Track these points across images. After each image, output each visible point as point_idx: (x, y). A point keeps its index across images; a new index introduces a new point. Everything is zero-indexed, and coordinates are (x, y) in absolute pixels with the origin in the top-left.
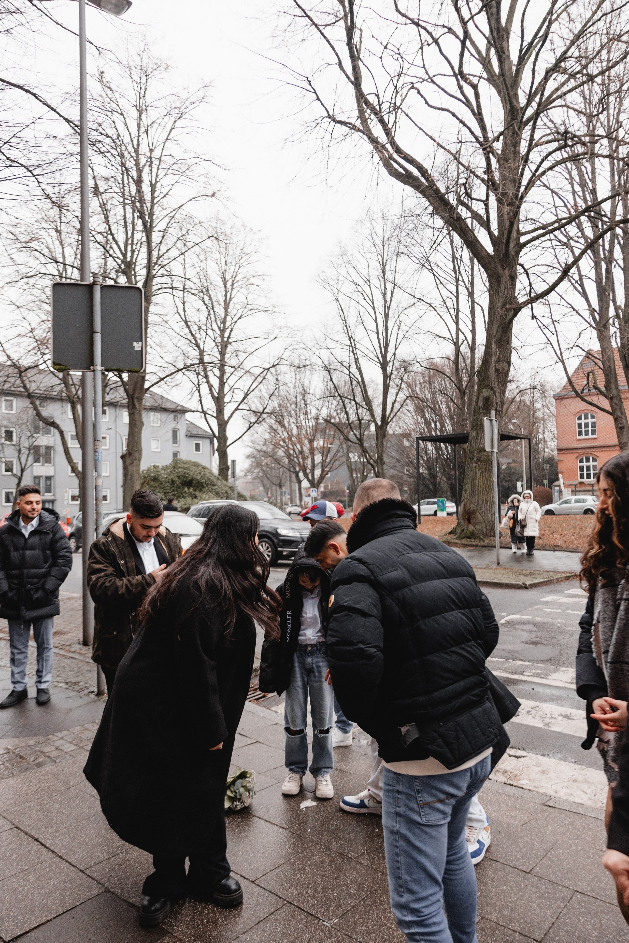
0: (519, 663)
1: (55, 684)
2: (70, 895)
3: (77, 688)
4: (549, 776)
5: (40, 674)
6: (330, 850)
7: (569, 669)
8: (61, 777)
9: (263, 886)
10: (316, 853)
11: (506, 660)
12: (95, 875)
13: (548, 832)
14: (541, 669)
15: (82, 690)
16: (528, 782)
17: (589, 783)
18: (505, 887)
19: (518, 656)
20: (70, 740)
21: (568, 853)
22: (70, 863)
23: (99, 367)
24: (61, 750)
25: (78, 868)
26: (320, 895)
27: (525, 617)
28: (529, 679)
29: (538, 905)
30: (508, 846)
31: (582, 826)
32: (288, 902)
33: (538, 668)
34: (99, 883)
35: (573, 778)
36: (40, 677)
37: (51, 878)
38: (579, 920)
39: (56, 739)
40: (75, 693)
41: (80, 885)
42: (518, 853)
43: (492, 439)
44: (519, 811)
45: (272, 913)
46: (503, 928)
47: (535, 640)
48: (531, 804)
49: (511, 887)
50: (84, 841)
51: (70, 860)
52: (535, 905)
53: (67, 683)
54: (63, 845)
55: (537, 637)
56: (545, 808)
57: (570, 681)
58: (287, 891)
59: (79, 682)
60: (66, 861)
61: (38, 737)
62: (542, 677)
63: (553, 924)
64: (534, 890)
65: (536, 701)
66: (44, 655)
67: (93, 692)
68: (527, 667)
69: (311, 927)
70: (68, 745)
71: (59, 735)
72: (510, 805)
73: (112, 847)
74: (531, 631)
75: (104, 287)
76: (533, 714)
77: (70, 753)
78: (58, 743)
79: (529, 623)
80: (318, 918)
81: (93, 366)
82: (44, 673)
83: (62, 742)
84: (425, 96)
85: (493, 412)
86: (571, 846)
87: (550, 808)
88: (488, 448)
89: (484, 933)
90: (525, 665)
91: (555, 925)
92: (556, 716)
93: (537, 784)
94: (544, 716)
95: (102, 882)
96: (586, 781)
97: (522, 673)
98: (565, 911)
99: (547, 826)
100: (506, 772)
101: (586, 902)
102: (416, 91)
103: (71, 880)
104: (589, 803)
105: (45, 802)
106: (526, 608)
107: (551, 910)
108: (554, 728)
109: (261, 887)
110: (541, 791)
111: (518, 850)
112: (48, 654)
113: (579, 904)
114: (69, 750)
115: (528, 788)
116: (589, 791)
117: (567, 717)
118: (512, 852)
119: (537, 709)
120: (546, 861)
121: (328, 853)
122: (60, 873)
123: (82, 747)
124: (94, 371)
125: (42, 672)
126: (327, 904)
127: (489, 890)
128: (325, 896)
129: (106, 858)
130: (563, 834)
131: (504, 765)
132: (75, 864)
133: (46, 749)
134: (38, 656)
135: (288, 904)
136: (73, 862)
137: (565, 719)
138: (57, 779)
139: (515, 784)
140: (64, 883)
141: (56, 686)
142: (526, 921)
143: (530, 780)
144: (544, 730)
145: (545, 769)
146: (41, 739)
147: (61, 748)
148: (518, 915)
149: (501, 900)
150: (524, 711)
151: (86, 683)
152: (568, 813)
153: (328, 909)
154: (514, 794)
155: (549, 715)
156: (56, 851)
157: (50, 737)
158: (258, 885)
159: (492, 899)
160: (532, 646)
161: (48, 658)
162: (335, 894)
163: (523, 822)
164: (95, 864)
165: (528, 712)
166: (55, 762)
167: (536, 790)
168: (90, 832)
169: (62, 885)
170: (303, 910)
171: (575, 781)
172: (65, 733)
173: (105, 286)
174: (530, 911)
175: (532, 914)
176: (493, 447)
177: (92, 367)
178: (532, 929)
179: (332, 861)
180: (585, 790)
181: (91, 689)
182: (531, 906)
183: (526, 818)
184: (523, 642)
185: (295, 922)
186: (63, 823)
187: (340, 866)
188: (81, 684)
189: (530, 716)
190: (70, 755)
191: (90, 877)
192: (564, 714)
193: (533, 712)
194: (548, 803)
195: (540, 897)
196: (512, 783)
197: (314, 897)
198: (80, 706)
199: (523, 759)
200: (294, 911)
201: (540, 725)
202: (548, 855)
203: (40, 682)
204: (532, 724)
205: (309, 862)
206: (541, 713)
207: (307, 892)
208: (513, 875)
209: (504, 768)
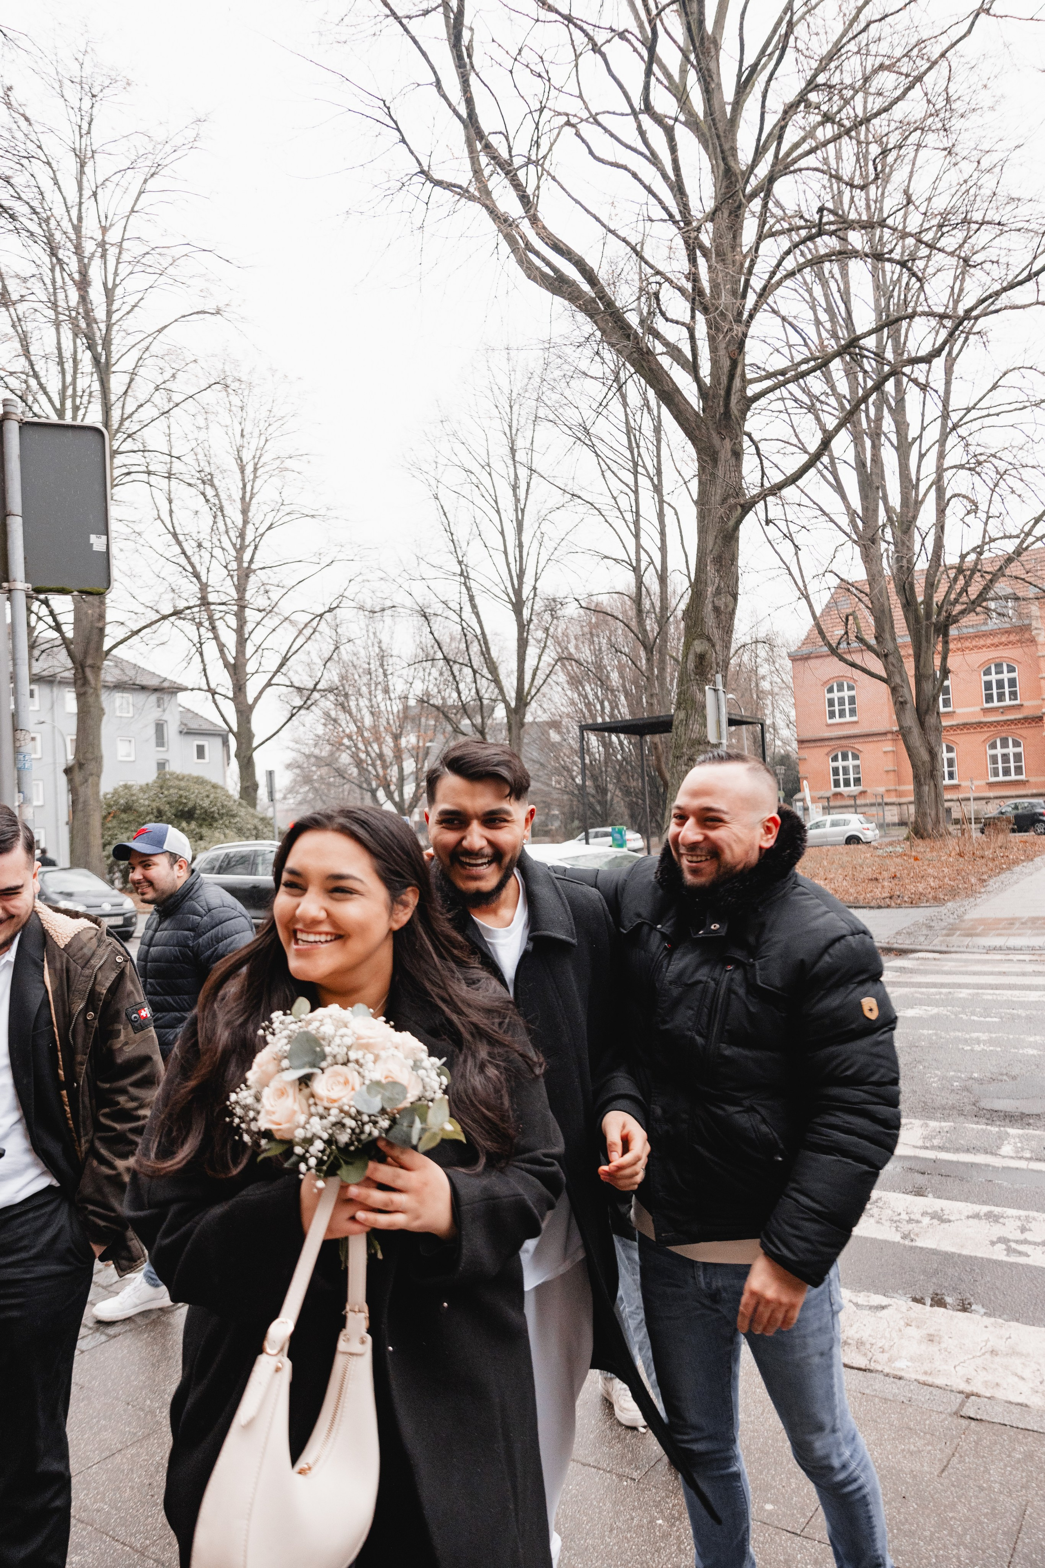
4: (943, 1345)
7: (913, 1121)
13: (997, 1486)
16: (909, 1364)
17: (1019, 1354)
23: (21, 584)
30: (932, 1534)
35: (989, 1347)
42: (958, 1549)
43: (719, 722)
44: (920, 1438)
48: (934, 1416)
56: (965, 1422)
57: (920, 1143)
72: (897, 1423)
75: (24, 425)
76: (876, 1215)
81: (7, 580)
84: (588, 141)
85: (718, 677)
87: (973, 1423)
88: (712, 738)
92: (917, 1217)
93: (927, 1367)
94: (897, 1218)
96: (1014, 1353)
99: (987, 1470)
100: (865, 1341)
102: (574, 131)
104: (1035, 1401)
108: (920, 1243)
110: (940, 1381)
111: (954, 1540)
115: (914, 1376)
116: (1027, 1374)
117: (939, 1217)
119: (880, 1204)
124: (10, 591)
130: (1025, 1487)
131: (855, 1327)
137: (935, 1222)
139: (887, 1370)
143: (909, 1359)
144: (905, 1246)
145: (932, 1331)
152: (1012, 1432)
155: (904, 1216)
163: (938, 1467)
167: (930, 1380)
171: (993, 1352)
173: (27, 423)
176: (720, 737)
177: (5, 585)
180: (1020, 1373)
183: (939, 1455)
192: (930, 1211)
194: (965, 1412)
199: (885, 1311)
201: (897, 1238)
202: (1019, 1547)
204: (880, 1237)
206: (890, 1212)
209: (857, 1336)
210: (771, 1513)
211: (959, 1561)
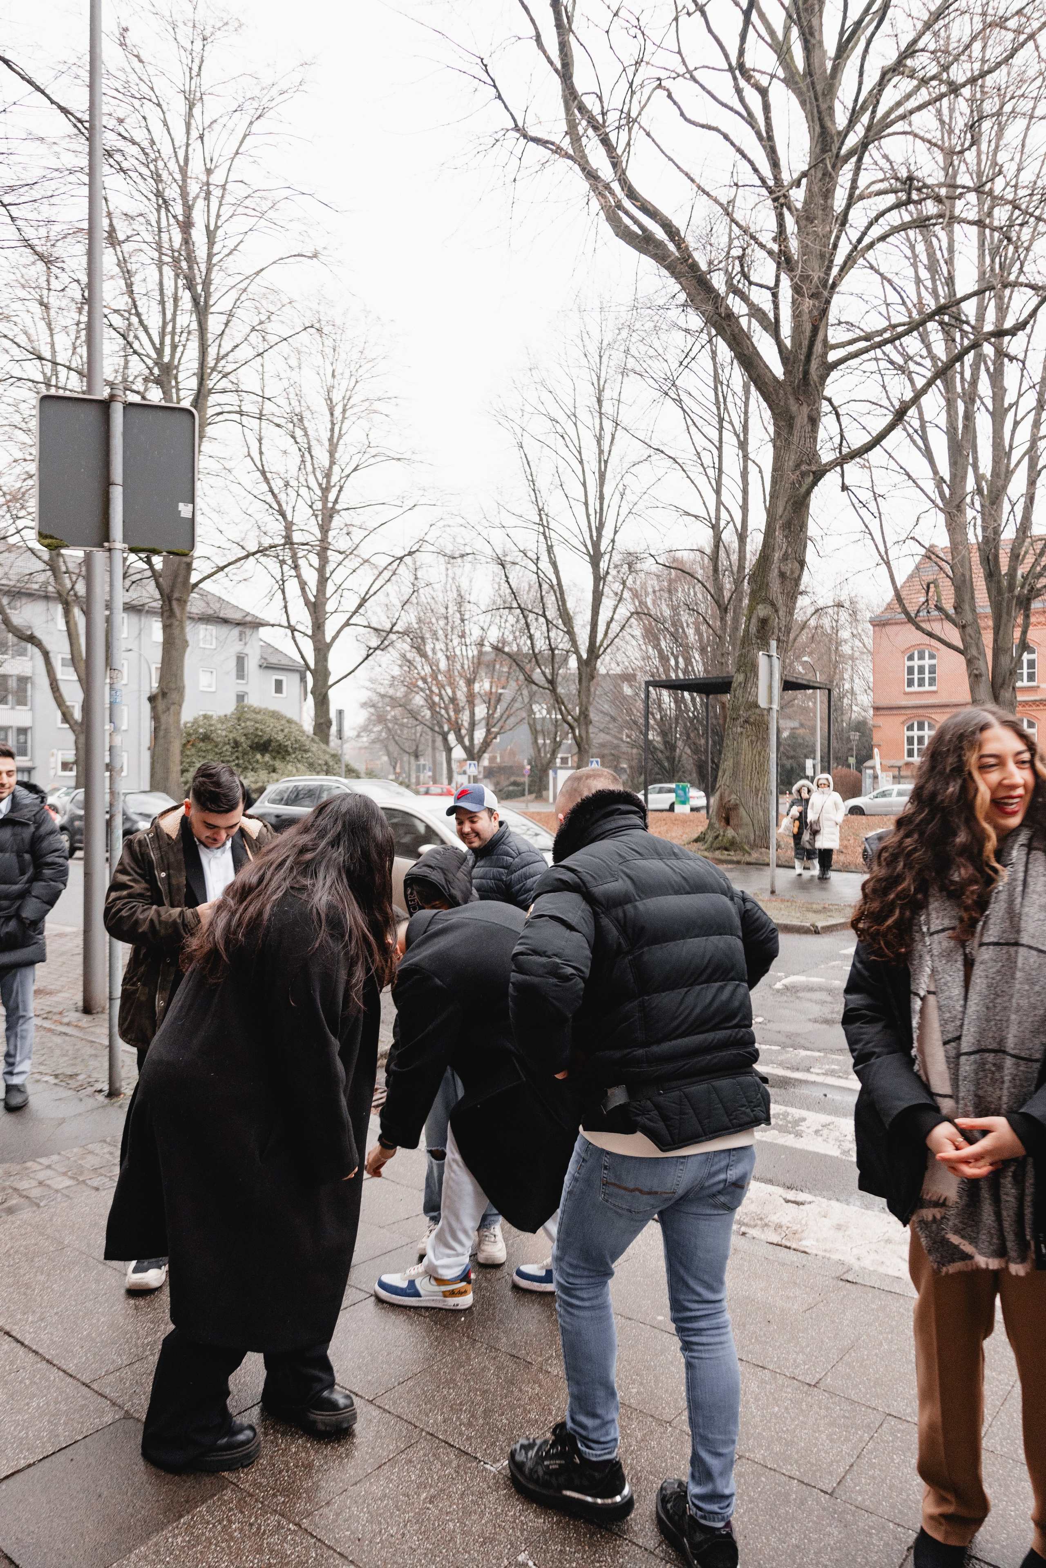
0: (803, 1053)
1: (37, 1077)
2: (66, 1424)
3: (73, 1084)
4: (847, 1233)
5: (11, 1060)
6: (497, 1350)
8: (49, 1231)
9: (387, 1407)
10: (473, 1356)
11: (783, 1048)
12: (107, 1391)
13: (846, 1323)
14: (838, 1063)
15: (82, 1087)
16: (815, 1243)
18: (776, 1409)
19: (802, 1042)
20: (64, 1170)
21: (876, 1355)
22: (64, 1371)
23: (119, 545)
24: (48, 1186)
25: (78, 1380)
26: (481, 1421)
27: (815, 980)
28: (820, 1079)
29: (829, 1436)
30: (781, 1344)
31: (899, 1313)
32: (428, 1433)
33: (833, 1062)
34: (114, 1404)
35: (886, 1237)
36: (12, 1065)
37: (34, 1396)
38: (893, 1460)
39: (39, 1167)
40: (70, 1093)
41: (83, 1406)
42: (798, 1354)
43: (770, 687)
44: (800, 1288)
45: (402, 1452)
46: (772, 1473)
47: (829, 1016)
48: (819, 1277)
49: (786, 1409)
50: (89, 1335)
51: (64, 1367)
52: (824, 1436)
53: (56, 1076)
54: (54, 1343)
55: (832, 1012)
56: (841, 1283)
58: (427, 1415)
59: (77, 1075)
60: (59, 1368)
61: (8, 1165)
62: (839, 1077)
63: (852, 1465)
64: (823, 1412)
65: (830, 1114)
66: (19, 1029)
67: (101, 1091)
68: (817, 1059)
69: (466, 1473)
70: (60, 1179)
71: (45, 1161)
72: (786, 1279)
73: (136, 1345)
74: (823, 1003)
75: (129, 407)
76: (825, 1136)
77: (64, 1191)
78: (41, 1176)
79: (821, 989)
80: (476, 1458)
81: (108, 541)
82: (18, 1058)
83: (49, 1172)
84: (681, 102)
85: (773, 644)
86: (881, 1344)
87: (849, 1284)
88: (763, 703)
89: (742, 1481)
90: (813, 1057)
91: (855, 1468)
93: (829, 1246)
94: (842, 1139)
95: (119, 1401)
97: (808, 1070)
98: (871, 1445)
99: (844, 1312)
100: (781, 1227)
101: (903, 1431)
103: (67, 1399)
105: (22, 1272)
106: (817, 965)
107: (849, 1444)
109: (384, 1410)
110: (835, 1257)
111: (797, 1349)
112: (25, 1027)
113: (892, 1434)
114: (61, 1187)
115: (815, 1252)
118: (788, 1353)
119: (831, 1127)
120: (841, 1368)
121: (493, 1354)
122: (49, 1387)
123: (84, 1181)
124: (110, 550)
125: (14, 1056)
126: (492, 1436)
127: (752, 1413)
128: (488, 1424)
129: (126, 1363)
130: (870, 1325)
131: (778, 1215)
132: (74, 1374)
133: (23, 1185)
134: (7, 1030)
135: (429, 1437)
136: (71, 1368)
138: (42, 1234)
139: (794, 1246)
140: (56, 1403)
141: (38, 1081)
142: (809, 1462)
143: (817, 1240)
144: (841, 1160)
145: (842, 1222)
146: (15, 1168)
147: (48, 1182)
148: (797, 1452)
149: (770, 1428)
150: (810, 1131)
151: (89, 1077)
152: (877, 1292)
153: (493, 1444)
154: (792, 1262)
156: (41, 1351)
157: (29, 1164)
158: (379, 1407)
159: (756, 1427)
160: (824, 1026)
161: (24, 1034)
162: (504, 1421)
163: (805, 1307)
164: (107, 1373)
165: (817, 1132)
166: (38, 1206)
167: (828, 1255)
168: (98, 1320)
169: (52, 1407)
170: (452, 1446)
171: (888, 1241)
172: (55, 1157)
173: (130, 405)
174: (816, 1445)
175: (819, 1451)
176: (771, 701)
177: (106, 544)
178: (818, 1474)
179: (500, 1368)
181: (98, 1086)
182: (817, 1439)
183: (810, 1300)
184: (810, 1020)
185: (439, 1466)
186: (52, 1307)
187: (512, 1375)
188: (80, 1077)
189: (820, 1139)
190: (63, 1195)
191: (100, 1394)
193: (825, 1132)
194: (845, 1277)
195: (832, 1424)
196: (788, 1244)
197: (470, 1425)
198: (80, 1114)
199: (806, 1206)
200: (438, 1448)
201: (835, 1153)
202: (845, 1358)
203: (11, 1073)
204: (822, 1151)
205: (462, 1370)
206: (838, 1134)
207: (458, 1418)
208: (789, 1390)
209: (777, 1221)
210: (660, 1322)
211: (795, 1361)
